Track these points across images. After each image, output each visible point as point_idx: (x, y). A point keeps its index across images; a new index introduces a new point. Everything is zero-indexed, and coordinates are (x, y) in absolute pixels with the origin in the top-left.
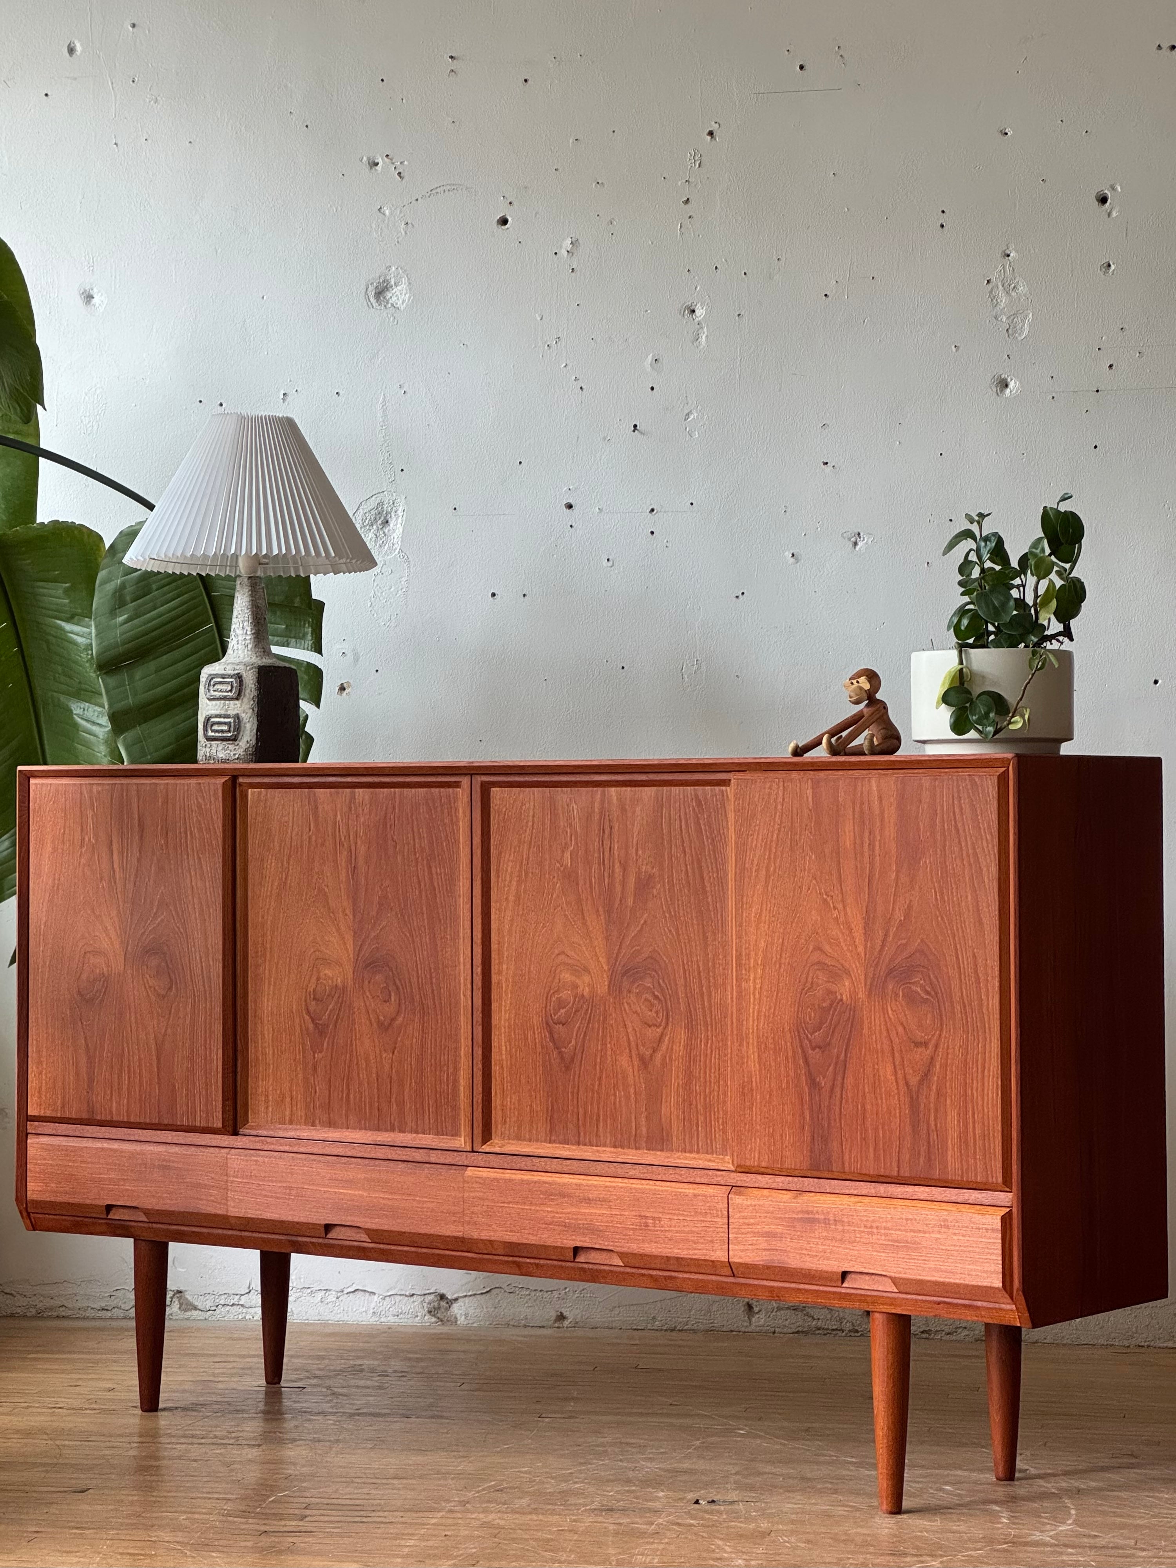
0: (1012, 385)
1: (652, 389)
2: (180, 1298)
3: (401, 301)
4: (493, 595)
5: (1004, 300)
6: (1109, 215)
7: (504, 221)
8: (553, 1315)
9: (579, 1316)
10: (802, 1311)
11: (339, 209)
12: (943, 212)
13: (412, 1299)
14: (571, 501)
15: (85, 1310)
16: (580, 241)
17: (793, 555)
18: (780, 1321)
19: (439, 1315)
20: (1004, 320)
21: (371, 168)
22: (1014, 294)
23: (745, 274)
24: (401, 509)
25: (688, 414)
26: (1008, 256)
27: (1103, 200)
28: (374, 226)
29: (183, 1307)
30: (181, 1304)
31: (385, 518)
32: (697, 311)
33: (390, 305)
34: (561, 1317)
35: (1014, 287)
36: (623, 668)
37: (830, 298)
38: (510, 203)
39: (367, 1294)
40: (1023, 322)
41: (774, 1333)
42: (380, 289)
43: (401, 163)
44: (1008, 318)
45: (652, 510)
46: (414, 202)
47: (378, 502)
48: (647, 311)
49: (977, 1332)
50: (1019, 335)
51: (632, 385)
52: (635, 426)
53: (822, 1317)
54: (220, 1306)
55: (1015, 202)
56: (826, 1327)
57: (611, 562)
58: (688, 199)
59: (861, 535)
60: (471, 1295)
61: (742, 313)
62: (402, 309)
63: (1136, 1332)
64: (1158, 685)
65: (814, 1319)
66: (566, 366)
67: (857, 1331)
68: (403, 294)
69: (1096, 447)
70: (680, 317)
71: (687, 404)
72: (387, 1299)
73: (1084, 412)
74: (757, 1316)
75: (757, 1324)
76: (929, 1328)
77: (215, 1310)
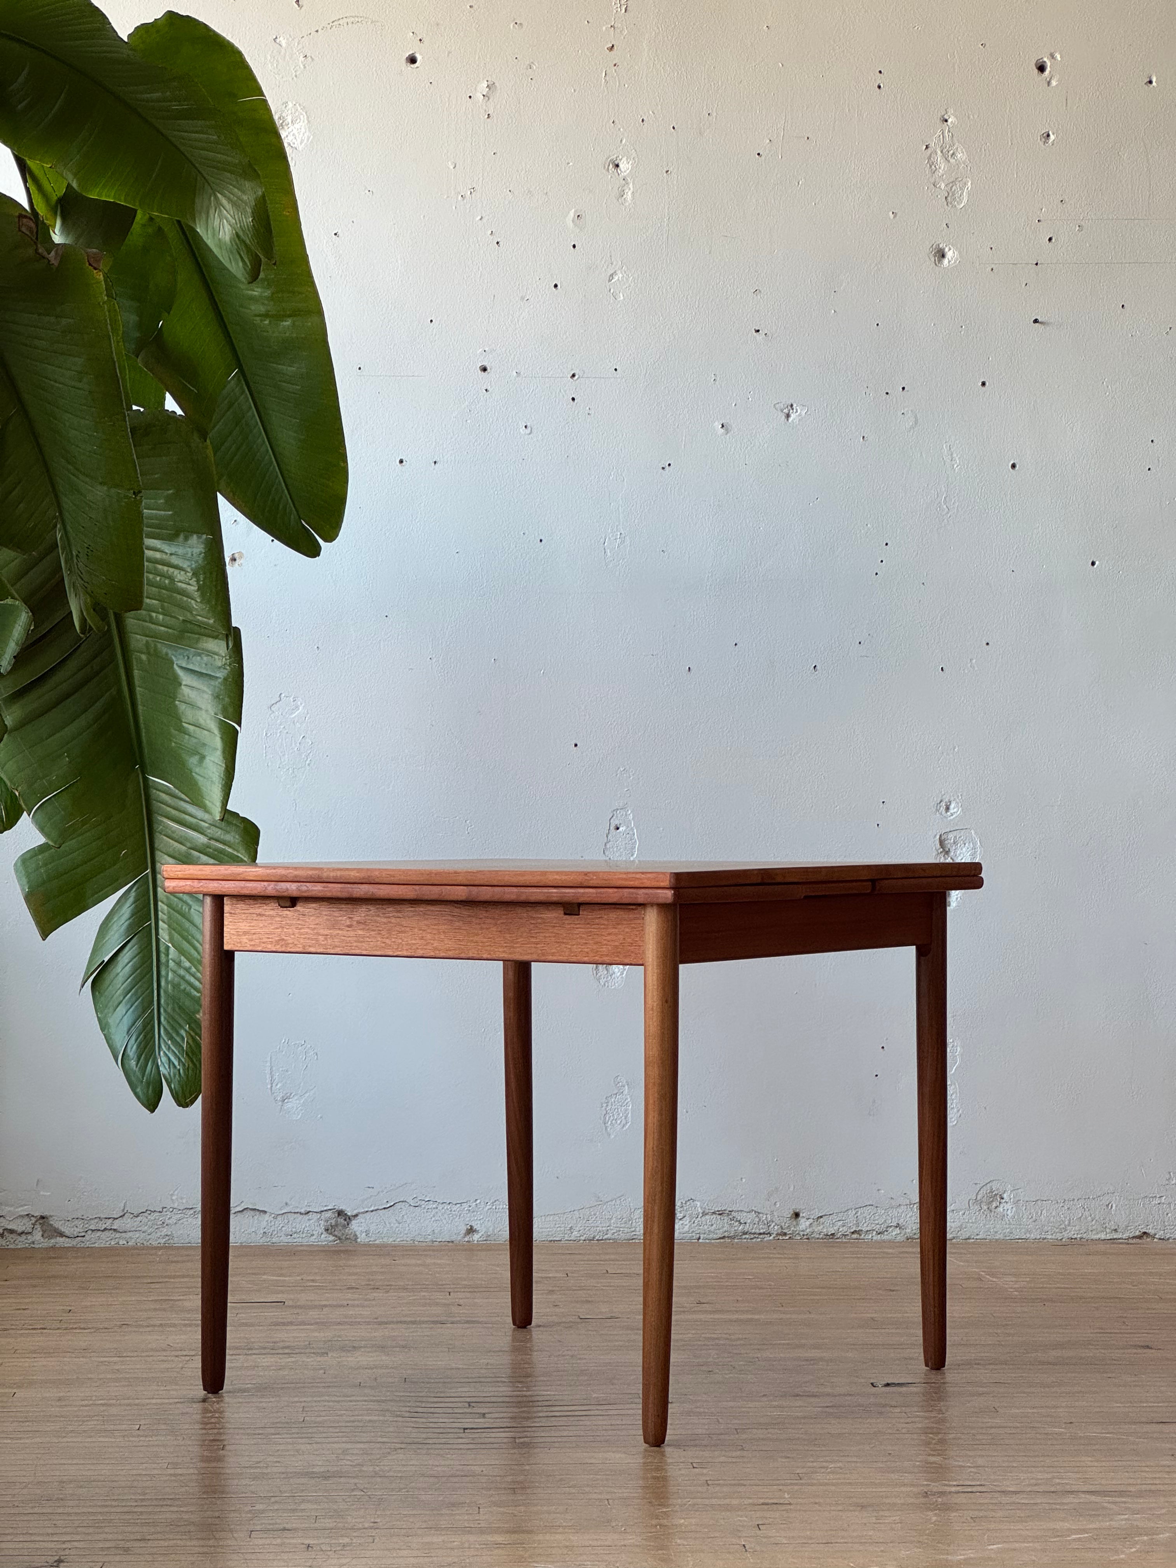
0: (949, 254)
1: (574, 246)
3: (299, 141)
4: (401, 461)
5: (942, 166)
6: (1049, 83)
7: (412, 60)
8: (463, 1229)
9: (491, 1229)
10: (728, 1215)
12: (880, 72)
13: (306, 1217)
14: (485, 364)
16: (497, 84)
17: (723, 426)
18: (706, 1227)
19: (336, 1233)
20: (943, 186)
22: (952, 161)
23: (674, 128)
25: (612, 275)
26: (946, 121)
27: (1041, 68)
28: (269, 57)
29: (46, 1235)
30: (44, 1231)
32: (621, 166)
34: (471, 1230)
35: (953, 154)
36: (541, 541)
37: (763, 158)
38: (420, 40)
39: (257, 1213)
40: (962, 190)
41: (699, 1239)
44: (947, 186)
45: (574, 375)
46: (313, 33)
48: (568, 163)
49: (908, 1231)
50: (958, 203)
51: (552, 242)
52: (556, 286)
53: (749, 1221)
54: (90, 1232)
55: (954, 66)
56: (753, 1231)
57: (529, 429)
58: (613, 46)
59: (794, 406)
60: (372, 1211)
61: (671, 170)
62: (300, 149)
63: (1069, 1225)
64: (1095, 566)
65: (741, 1223)
66: (481, 219)
67: (785, 1234)
68: (301, 134)
69: (1036, 321)
70: (604, 171)
71: (612, 264)
72: (279, 1218)
73: (1024, 285)
74: (681, 1222)
75: (681, 1230)
76: (860, 1228)
77: (84, 1236)
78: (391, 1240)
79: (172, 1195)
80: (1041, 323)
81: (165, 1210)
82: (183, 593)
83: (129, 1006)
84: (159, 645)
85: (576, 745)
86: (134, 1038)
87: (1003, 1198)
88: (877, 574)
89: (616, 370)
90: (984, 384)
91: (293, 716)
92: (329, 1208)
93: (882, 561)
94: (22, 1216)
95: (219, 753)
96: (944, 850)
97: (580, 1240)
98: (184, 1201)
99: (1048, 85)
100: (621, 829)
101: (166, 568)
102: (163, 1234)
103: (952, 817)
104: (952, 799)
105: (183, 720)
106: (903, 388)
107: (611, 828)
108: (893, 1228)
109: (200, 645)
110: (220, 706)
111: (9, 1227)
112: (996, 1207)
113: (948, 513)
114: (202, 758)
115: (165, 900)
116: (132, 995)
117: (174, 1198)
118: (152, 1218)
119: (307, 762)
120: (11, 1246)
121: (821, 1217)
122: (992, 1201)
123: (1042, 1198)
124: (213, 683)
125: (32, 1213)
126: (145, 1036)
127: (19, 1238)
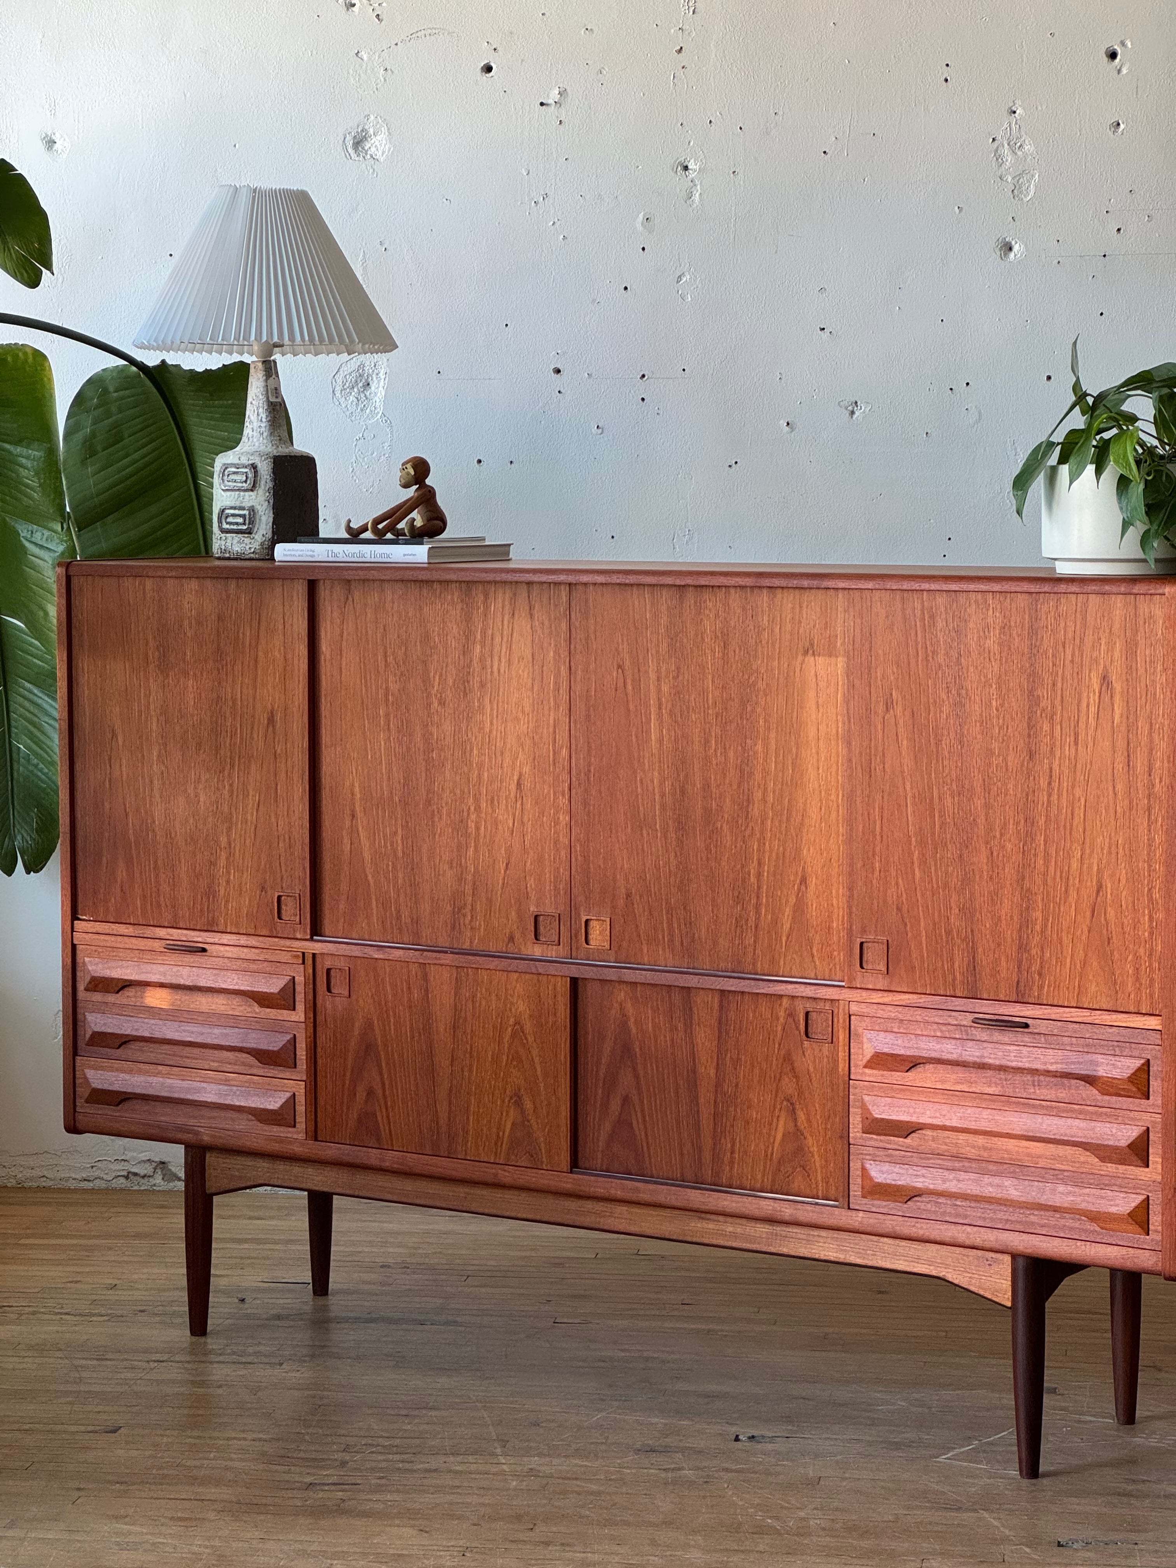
0: (1016, 248)
1: (643, 249)
2: (162, 1169)
3: (380, 152)
4: (479, 461)
5: (1009, 159)
6: (1119, 71)
7: (488, 69)
11: (314, 52)
12: (947, 65)
14: (559, 366)
15: (67, 1181)
16: (568, 91)
17: (788, 424)
20: (1010, 179)
21: (348, 9)
22: (1019, 153)
23: (741, 128)
24: (382, 372)
25: (680, 277)
26: (1015, 112)
27: (1113, 56)
28: (351, 72)
29: (166, 1178)
30: (164, 1175)
31: (366, 380)
32: (690, 167)
33: (369, 156)
35: (1021, 146)
36: (613, 537)
37: (829, 156)
38: (495, 49)
40: (1028, 181)
42: (358, 139)
43: (379, 5)
44: (1013, 178)
45: (643, 376)
46: (393, 46)
47: (359, 364)
48: (638, 167)
50: (1024, 195)
51: (623, 245)
52: (626, 288)
55: (1022, 56)
57: (601, 429)
58: (681, 48)
59: (859, 403)
61: (737, 170)
62: (382, 160)
66: (554, 224)
68: (383, 145)
69: (1103, 314)
70: (673, 174)
71: (680, 265)
73: (1091, 278)
80: (1108, 316)
89: (684, 370)
90: (1049, 378)
93: (945, 556)
94: (144, 1162)
99: (1122, 71)
106: (968, 384)
111: (132, 1171)
120: (135, 1188)
125: (153, 1159)
127: (142, 1181)
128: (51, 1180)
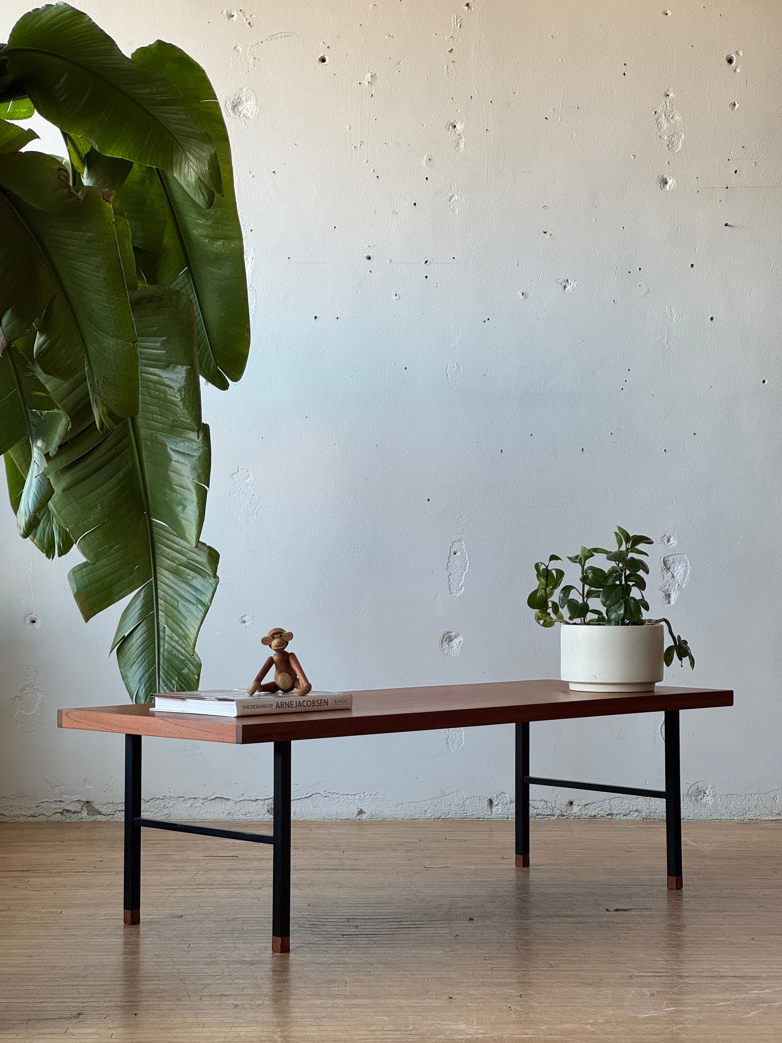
0: (670, 182)
1: (427, 179)
2: (87, 807)
3: (250, 113)
4: (316, 318)
5: (665, 125)
6: (735, 71)
7: (323, 60)
8: (356, 811)
9: (374, 811)
11: (206, 46)
12: (625, 64)
13: (256, 803)
14: (370, 254)
15: (18, 817)
16: (377, 75)
17: (523, 294)
20: (666, 138)
21: (229, 18)
22: (672, 121)
23: (491, 102)
24: (250, 257)
25: (451, 197)
26: (668, 96)
27: (730, 61)
28: (231, 59)
29: (90, 813)
30: (89, 811)
32: (457, 126)
33: (242, 115)
34: (361, 812)
35: (672, 117)
36: (406, 368)
37: (549, 121)
38: (328, 47)
39: (224, 800)
40: (678, 140)
41: (508, 818)
42: (235, 103)
43: (250, 16)
44: (668, 137)
45: (426, 262)
46: (260, 43)
48: (423, 125)
49: (644, 814)
50: (675, 149)
51: (413, 176)
52: (415, 204)
53: (540, 807)
54: (117, 812)
55: (673, 60)
56: (543, 813)
57: (398, 297)
58: (452, 49)
59: (569, 281)
60: (297, 799)
61: (489, 129)
62: (251, 118)
63: (749, 810)
64: (765, 383)
65: (535, 808)
66: (367, 161)
67: (564, 815)
68: (252, 108)
69: (726, 225)
70: (446, 130)
71: (451, 190)
72: (238, 803)
73: (718, 202)
74: (496, 807)
75: (496, 813)
76: (612, 812)
77: (114, 814)
78: (310, 818)
79: (170, 788)
80: (730, 226)
81: (165, 798)
82: (173, 403)
83: (140, 665)
84: (158, 436)
85: (429, 500)
86: (143, 686)
87: (705, 793)
88: (622, 389)
90: (692, 266)
91: (246, 481)
92: (270, 797)
93: (626, 381)
94: (75, 802)
95: (195, 504)
96: (666, 567)
97: (431, 819)
98: (177, 792)
99: (735, 72)
100: (457, 554)
101: (161, 387)
102: (164, 813)
103: (671, 546)
104: (672, 534)
105: (173, 483)
106: (640, 269)
107: (451, 553)
108: (634, 812)
109: (183, 435)
110: (196, 474)
111: (67, 808)
112: (701, 799)
113: (669, 349)
114: (185, 507)
115: (163, 598)
116: (142, 658)
117: (171, 790)
118: (158, 803)
119: (256, 511)
120: (68, 821)
121: (587, 805)
122: (698, 795)
123: (731, 793)
124: (192, 459)
125: (81, 799)
126: (150, 684)
127: (73, 815)
128: (7, 817)
